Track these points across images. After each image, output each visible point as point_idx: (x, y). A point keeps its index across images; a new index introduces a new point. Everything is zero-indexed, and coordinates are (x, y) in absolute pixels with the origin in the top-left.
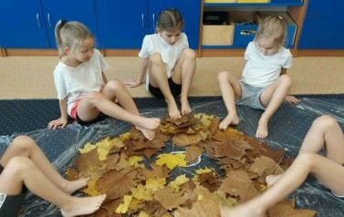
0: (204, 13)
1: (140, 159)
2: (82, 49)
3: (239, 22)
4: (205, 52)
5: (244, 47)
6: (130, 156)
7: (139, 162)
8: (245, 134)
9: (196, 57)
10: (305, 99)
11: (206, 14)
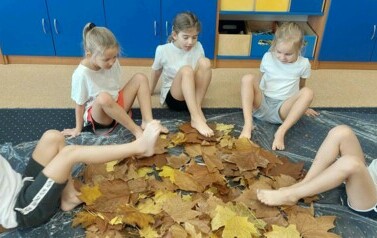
0: (220, 21)
1: (150, 170)
2: (104, 58)
3: (257, 32)
4: (221, 62)
5: (260, 57)
6: (139, 167)
7: (149, 174)
8: (261, 147)
9: (212, 67)
10: (324, 112)
11: (222, 23)
